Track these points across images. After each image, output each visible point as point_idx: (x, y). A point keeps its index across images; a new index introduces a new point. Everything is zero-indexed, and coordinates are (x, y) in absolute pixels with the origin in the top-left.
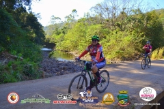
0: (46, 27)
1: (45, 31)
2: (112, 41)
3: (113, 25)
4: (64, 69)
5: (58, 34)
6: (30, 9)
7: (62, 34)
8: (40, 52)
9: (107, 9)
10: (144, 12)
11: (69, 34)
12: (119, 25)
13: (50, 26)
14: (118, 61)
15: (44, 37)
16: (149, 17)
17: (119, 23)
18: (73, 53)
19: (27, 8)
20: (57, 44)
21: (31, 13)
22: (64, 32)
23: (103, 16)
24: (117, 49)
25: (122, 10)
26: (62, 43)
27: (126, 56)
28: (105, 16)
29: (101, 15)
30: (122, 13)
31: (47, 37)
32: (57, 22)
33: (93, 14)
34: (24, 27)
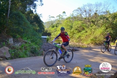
0: (45, 23)
1: (45, 25)
6: (35, 11)
7: (55, 27)
8: (41, 39)
9: (85, 11)
12: (93, 22)
13: (48, 22)
14: (92, 46)
15: (44, 29)
17: (93, 20)
19: (34, 10)
20: (52, 34)
21: (36, 14)
22: (57, 26)
25: (95, 12)
26: (55, 33)
27: (98, 42)
29: (81, 15)
31: (46, 29)
34: (31, 23)
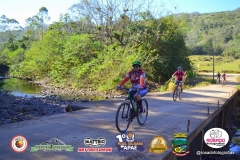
2: (108, 62)
3: (108, 36)
4: (24, 111)
5: (14, 48)
10: (157, 17)
11: (33, 49)
16: (163, 25)
18: (42, 82)
23: (93, 21)
24: (115, 75)
28: (96, 21)
30: (123, 17)
32: (12, 27)
33: (75, 16)
